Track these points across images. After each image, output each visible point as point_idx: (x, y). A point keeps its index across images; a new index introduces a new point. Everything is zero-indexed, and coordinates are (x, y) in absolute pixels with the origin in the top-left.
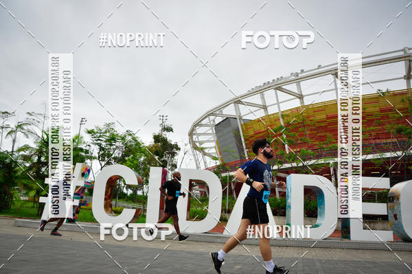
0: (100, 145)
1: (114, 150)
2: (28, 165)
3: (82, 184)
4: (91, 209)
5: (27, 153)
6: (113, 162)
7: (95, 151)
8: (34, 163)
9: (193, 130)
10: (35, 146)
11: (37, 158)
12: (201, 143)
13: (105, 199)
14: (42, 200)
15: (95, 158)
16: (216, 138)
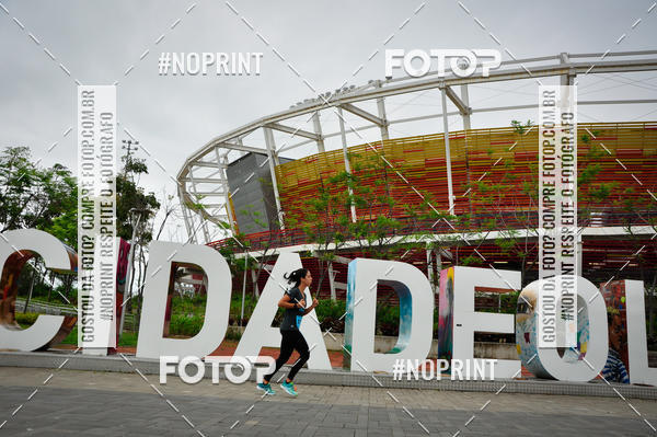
1: (27, 200)
6: (22, 224)
9: (185, 171)
12: (200, 196)
16: (228, 189)
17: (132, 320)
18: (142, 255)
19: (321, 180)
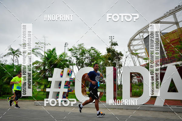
0: (76, 57)
1: (85, 59)
2: (39, 71)
3: (68, 80)
4: (75, 94)
5: (37, 65)
6: (85, 66)
7: (74, 60)
8: (42, 70)
9: (130, 43)
10: (41, 61)
11: (43, 67)
12: (136, 50)
13: (82, 87)
14: (47, 90)
15: (74, 64)
16: (145, 47)
17: (120, 93)
18: (120, 72)
19: (179, 38)
